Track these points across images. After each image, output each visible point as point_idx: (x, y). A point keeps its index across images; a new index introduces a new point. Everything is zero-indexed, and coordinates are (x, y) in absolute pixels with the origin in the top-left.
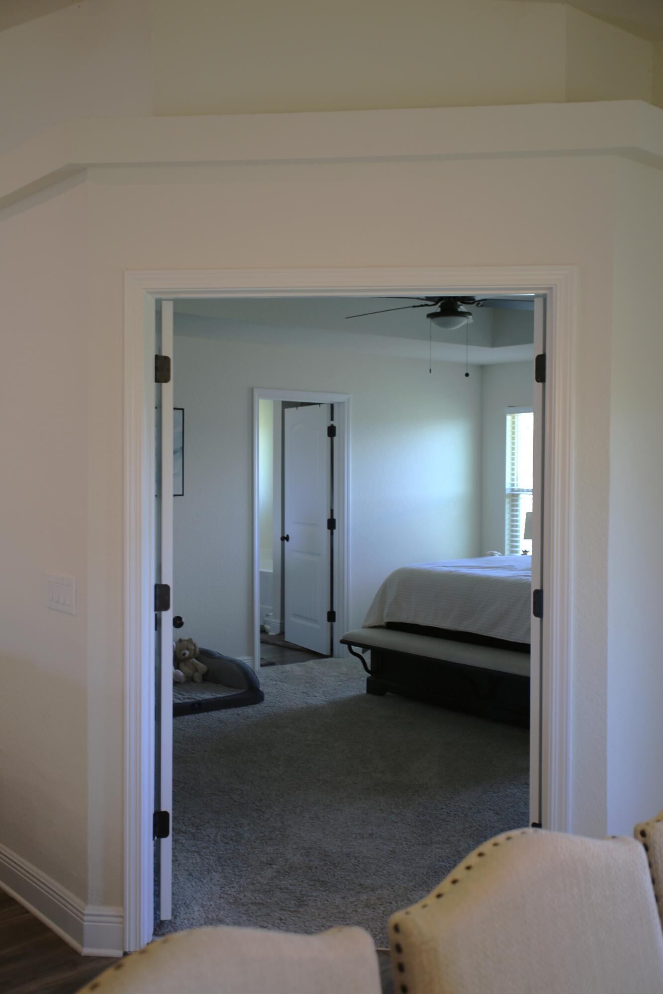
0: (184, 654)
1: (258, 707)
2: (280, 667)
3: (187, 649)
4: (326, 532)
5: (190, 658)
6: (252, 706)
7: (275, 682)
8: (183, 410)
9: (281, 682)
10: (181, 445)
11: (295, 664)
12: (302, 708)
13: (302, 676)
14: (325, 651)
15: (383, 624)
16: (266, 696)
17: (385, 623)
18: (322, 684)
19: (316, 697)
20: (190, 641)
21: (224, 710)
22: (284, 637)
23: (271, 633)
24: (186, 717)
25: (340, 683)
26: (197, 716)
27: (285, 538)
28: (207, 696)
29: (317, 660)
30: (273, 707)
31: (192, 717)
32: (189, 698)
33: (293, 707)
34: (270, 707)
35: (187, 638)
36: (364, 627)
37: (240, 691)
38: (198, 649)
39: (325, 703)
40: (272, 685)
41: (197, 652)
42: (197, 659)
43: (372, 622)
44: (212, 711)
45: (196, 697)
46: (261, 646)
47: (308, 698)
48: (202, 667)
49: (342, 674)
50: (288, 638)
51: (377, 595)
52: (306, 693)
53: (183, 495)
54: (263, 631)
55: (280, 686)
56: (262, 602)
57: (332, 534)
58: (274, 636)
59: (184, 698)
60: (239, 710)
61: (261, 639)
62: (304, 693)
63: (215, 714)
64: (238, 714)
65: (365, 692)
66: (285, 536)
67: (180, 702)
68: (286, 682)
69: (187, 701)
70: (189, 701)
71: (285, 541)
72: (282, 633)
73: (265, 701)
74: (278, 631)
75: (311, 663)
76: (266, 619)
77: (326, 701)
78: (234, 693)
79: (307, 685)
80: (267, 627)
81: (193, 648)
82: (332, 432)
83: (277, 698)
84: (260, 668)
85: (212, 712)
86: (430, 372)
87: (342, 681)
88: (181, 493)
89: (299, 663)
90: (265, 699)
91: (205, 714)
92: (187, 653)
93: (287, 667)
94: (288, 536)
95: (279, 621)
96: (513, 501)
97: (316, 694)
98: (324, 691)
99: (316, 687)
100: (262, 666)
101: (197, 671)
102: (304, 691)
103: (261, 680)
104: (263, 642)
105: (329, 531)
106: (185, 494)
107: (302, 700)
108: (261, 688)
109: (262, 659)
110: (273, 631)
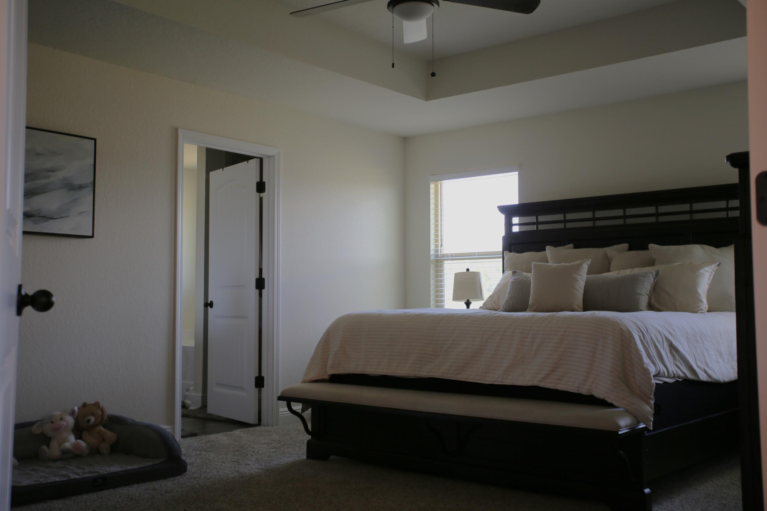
0: (89, 421)
1: (179, 479)
2: (203, 437)
3: (93, 414)
4: (254, 292)
5: (95, 425)
6: (172, 479)
7: (198, 452)
8: (95, 140)
9: (205, 451)
10: (92, 180)
11: (221, 434)
12: (234, 478)
13: (229, 444)
14: (252, 419)
15: (326, 377)
16: (188, 467)
17: (329, 375)
18: (253, 452)
19: (249, 465)
20: (97, 405)
21: (136, 486)
22: (206, 410)
23: (191, 408)
24: (85, 496)
25: (274, 450)
26: (100, 494)
27: (208, 305)
28: (115, 468)
29: (245, 429)
30: (199, 478)
31: (93, 496)
32: (90, 472)
33: (223, 477)
34: (194, 478)
35: (93, 402)
36: (304, 382)
37: (157, 461)
38: (106, 415)
39: (260, 471)
40: (195, 455)
41: (105, 418)
42: (104, 427)
43: (313, 375)
44: (120, 486)
45: (100, 471)
46: (182, 419)
47: (239, 466)
48: (110, 435)
49: (275, 441)
50: (211, 410)
51: (318, 346)
52: (237, 462)
53: (92, 237)
54: (184, 406)
55: (205, 456)
56: (184, 377)
57: (260, 295)
58: (195, 410)
59: (84, 473)
60: (156, 485)
61: (182, 413)
62: (234, 461)
63: (124, 491)
64: (155, 489)
65: (305, 457)
66: (209, 302)
67: (78, 477)
68: (212, 452)
69: (86, 475)
70: (90, 475)
71: (209, 307)
72: (204, 406)
73: (187, 472)
74: (199, 405)
75: (238, 432)
76: (187, 393)
77: (262, 469)
78: (150, 464)
79: (237, 453)
80: (188, 402)
81: (100, 413)
82: (261, 187)
83: (202, 468)
84: (181, 439)
85: (121, 488)
86: (393, 67)
87: (275, 448)
88: (91, 235)
89: (225, 433)
90: (188, 470)
91: (111, 490)
92: (93, 419)
93: (212, 437)
94: (212, 302)
95: (200, 395)
96: (437, 266)
97: (248, 462)
98: (257, 458)
99: (247, 455)
100: (183, 437)
101: (104, 441)
102: (233, 460)
103: (183, 451)
104: (183, 416)
105: (258, 291)
106: (95, 236)
107: (233, 469)
108: (183, 458)
109: (182, 430)
110: (194, 406)
